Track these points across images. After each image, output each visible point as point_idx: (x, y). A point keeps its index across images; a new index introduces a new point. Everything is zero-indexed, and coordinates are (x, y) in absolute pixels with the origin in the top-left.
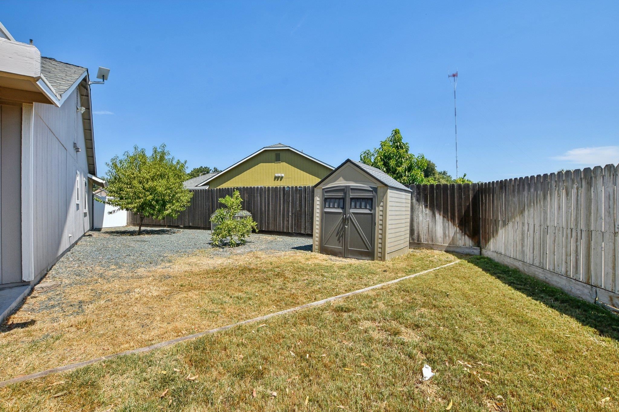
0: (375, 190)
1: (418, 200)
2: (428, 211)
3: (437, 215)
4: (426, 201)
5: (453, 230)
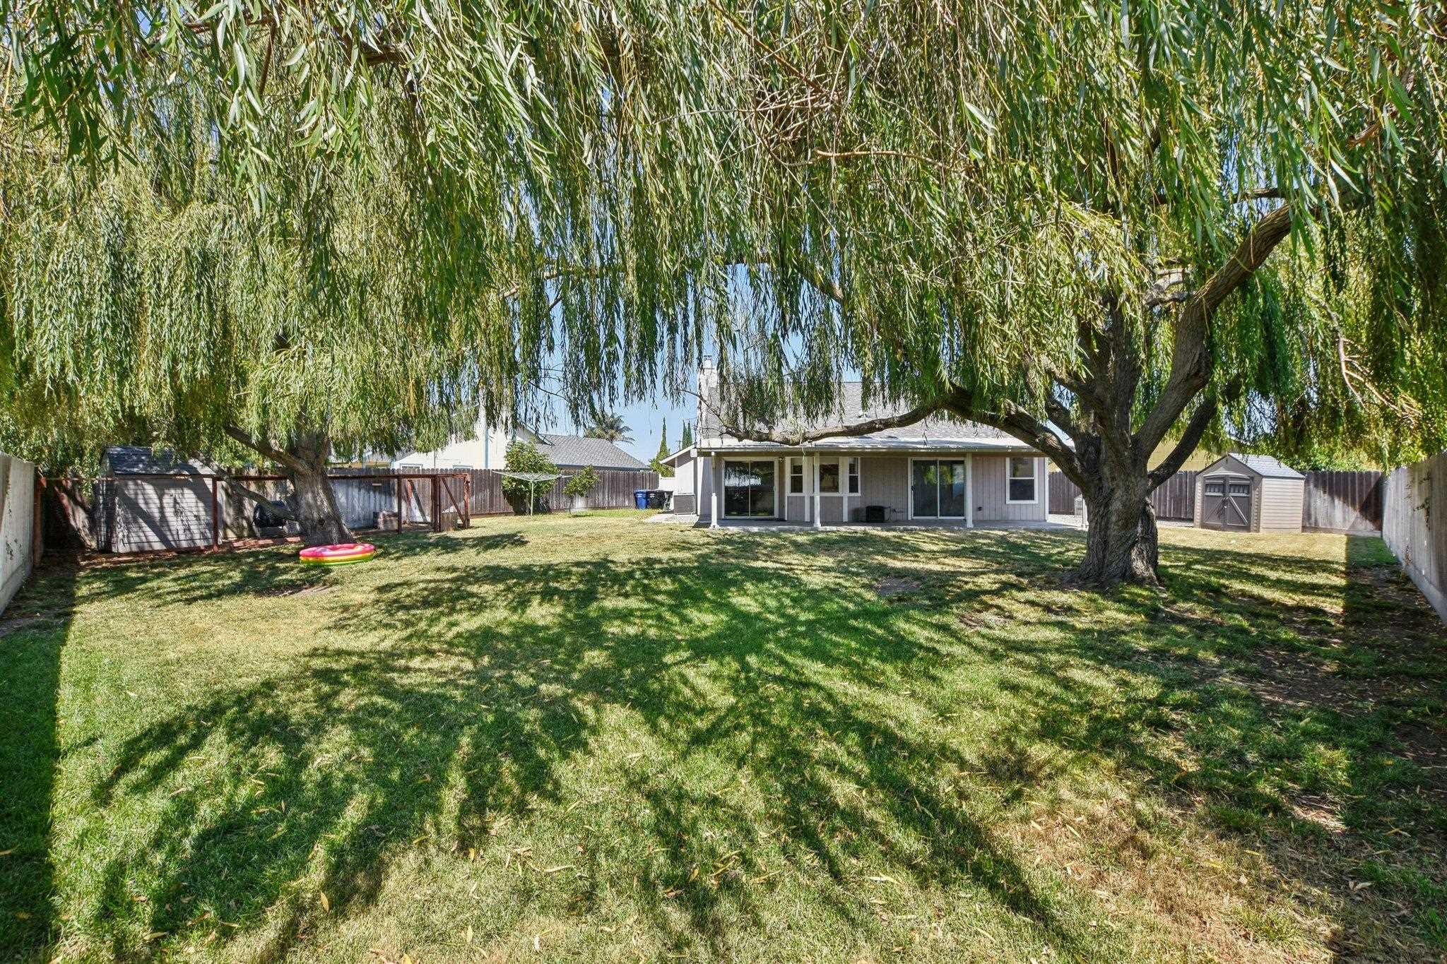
0: (1252, 478)
1: (1316, 486)
2: (1326, 496)
3: (1336, 501)
4: (1324, 488)
5: (1353, 515)
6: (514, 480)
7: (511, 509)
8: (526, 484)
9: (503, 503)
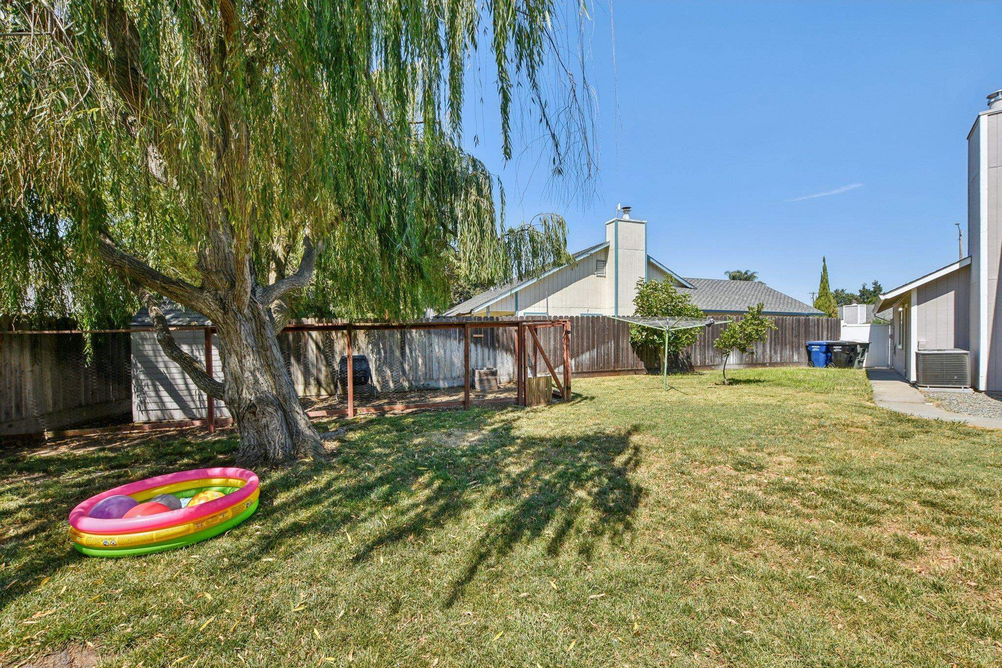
6: (644, 329)
7: (642, 365)
8: (660, 334)
9: (631, 357)
